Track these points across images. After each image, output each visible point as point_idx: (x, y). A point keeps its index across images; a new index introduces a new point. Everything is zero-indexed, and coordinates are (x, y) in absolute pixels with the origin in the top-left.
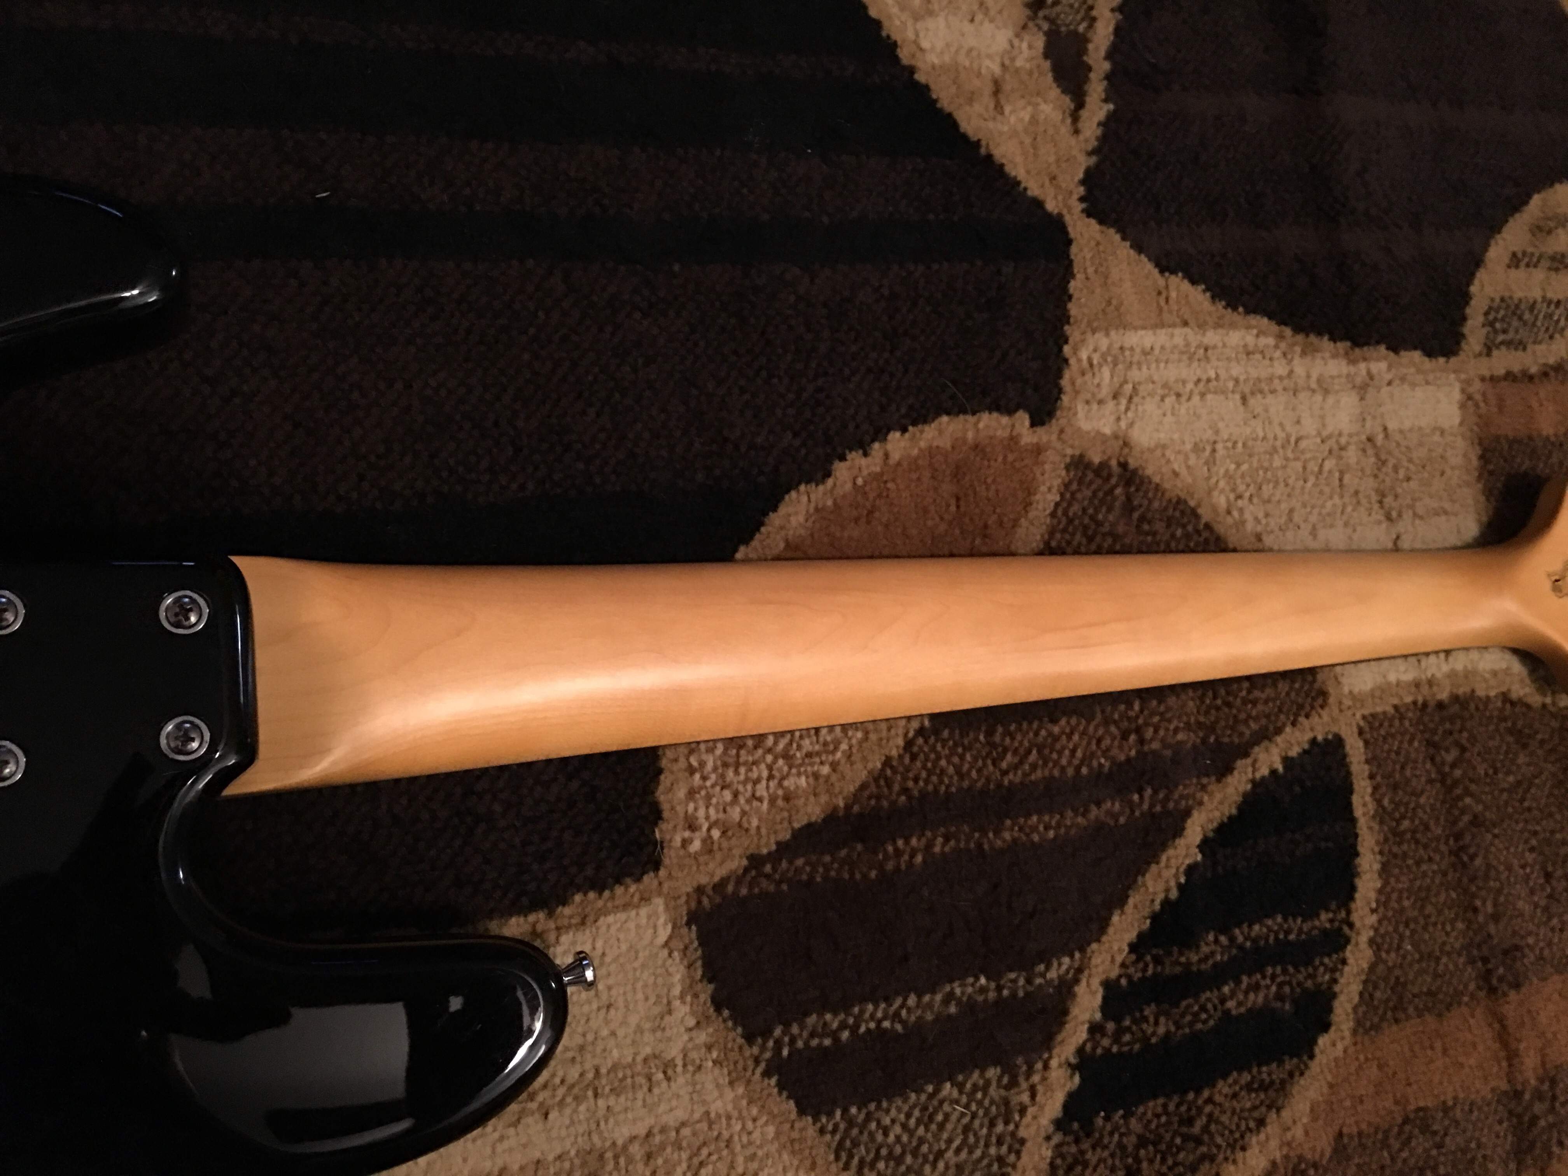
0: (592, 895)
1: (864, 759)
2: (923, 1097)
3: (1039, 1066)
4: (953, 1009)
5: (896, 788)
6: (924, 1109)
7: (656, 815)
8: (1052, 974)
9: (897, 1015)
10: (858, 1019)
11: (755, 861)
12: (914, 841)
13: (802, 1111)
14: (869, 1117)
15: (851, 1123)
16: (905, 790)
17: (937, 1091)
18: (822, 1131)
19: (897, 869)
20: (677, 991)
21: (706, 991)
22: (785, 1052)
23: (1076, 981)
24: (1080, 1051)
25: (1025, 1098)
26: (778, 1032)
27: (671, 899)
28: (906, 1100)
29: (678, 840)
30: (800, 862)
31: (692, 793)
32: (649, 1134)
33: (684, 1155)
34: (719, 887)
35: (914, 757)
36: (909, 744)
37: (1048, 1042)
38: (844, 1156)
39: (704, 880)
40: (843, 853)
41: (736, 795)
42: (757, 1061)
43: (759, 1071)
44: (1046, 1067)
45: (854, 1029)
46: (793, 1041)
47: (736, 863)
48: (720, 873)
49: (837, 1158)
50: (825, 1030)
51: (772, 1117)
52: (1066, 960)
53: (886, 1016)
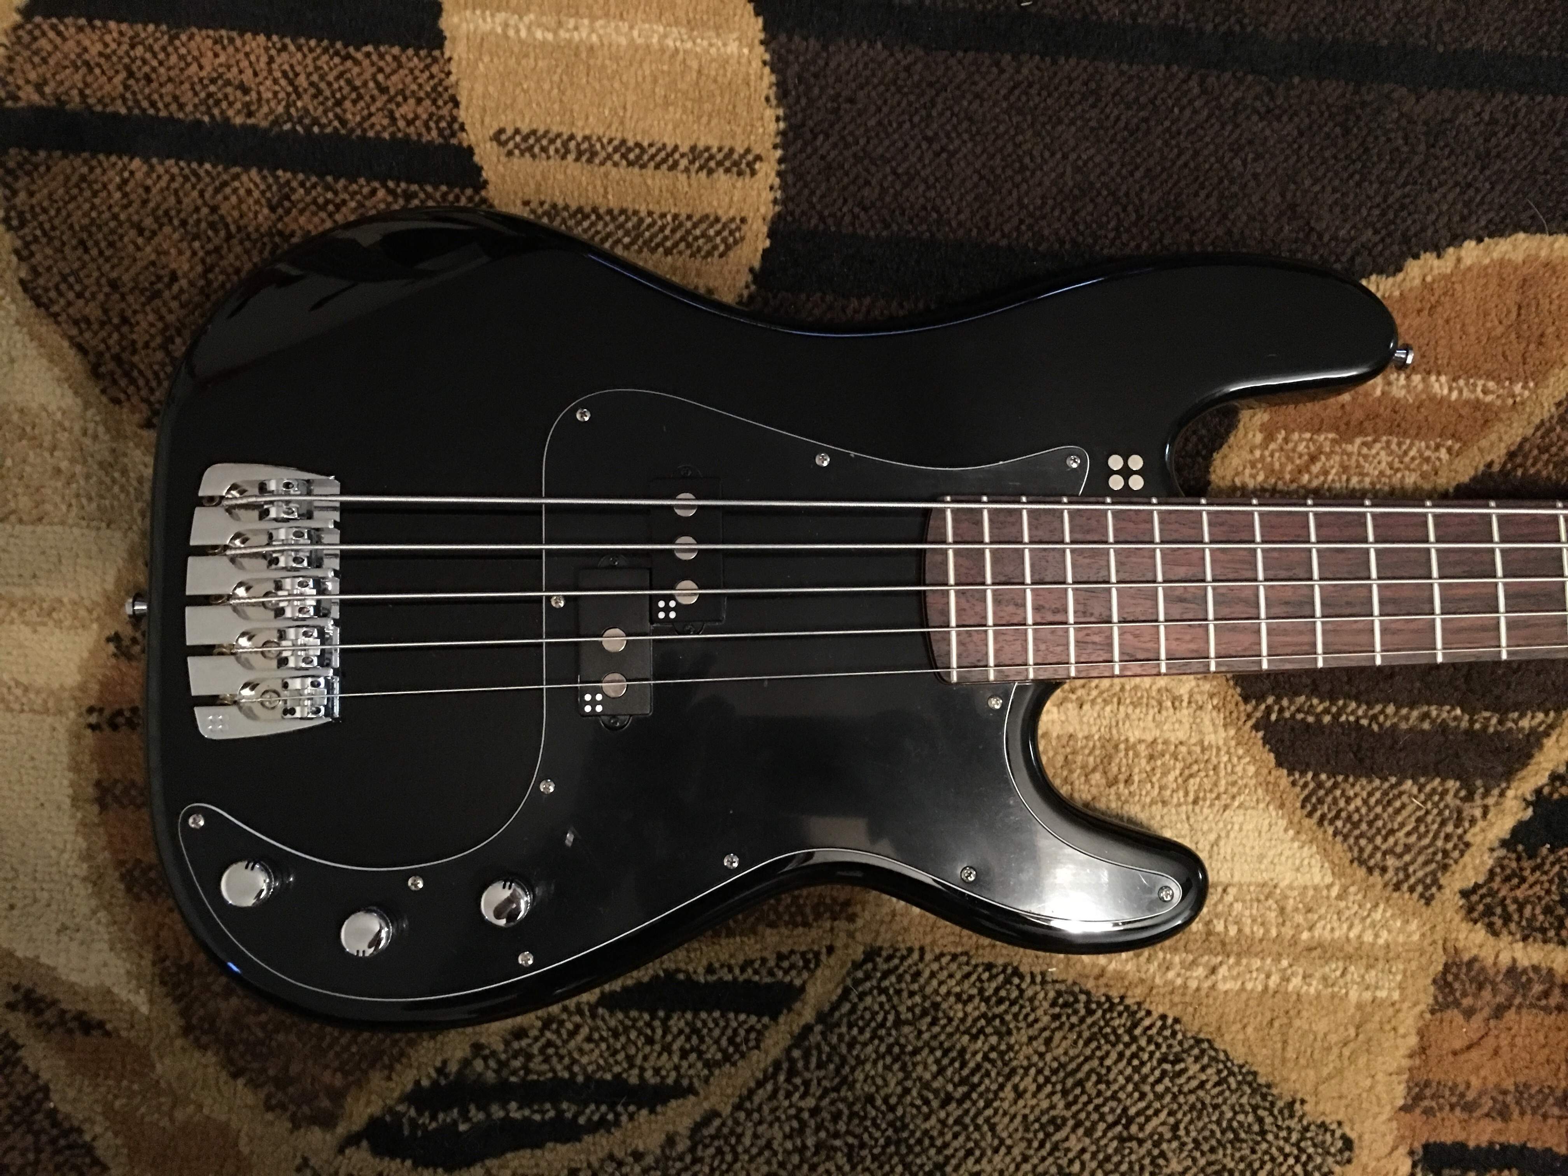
2: (1386, 785)
3: (1496, 792)
4: (1426, 726)
6: (1385, 793)
8: (1525, 723)
9: (1375, 718)
10: (1341, 710)
13: (1279, 764)
14: (1335, 786)
15: (1320, 785)
17: (1399, 783)
18: (1294, 784)
22: (1273, 717)
23: (1547, 734)
24: (1538, 792)
25: (1478, 813)
26: (1270, 700)
28: (1370, 782)
32: (1154, 741)
33: (1179, 765)
37: (1509, 775)
38: (1309, 807)
42: (1249, 716)
43: (1250, 723)
44: (1502, 794)
45: (1336, 717)
46: (1281, 710)
49: (1303, 807)
50: (1310, 710)
51: (1254, 761)
52: (1540, 716)
53: (1365, 716)
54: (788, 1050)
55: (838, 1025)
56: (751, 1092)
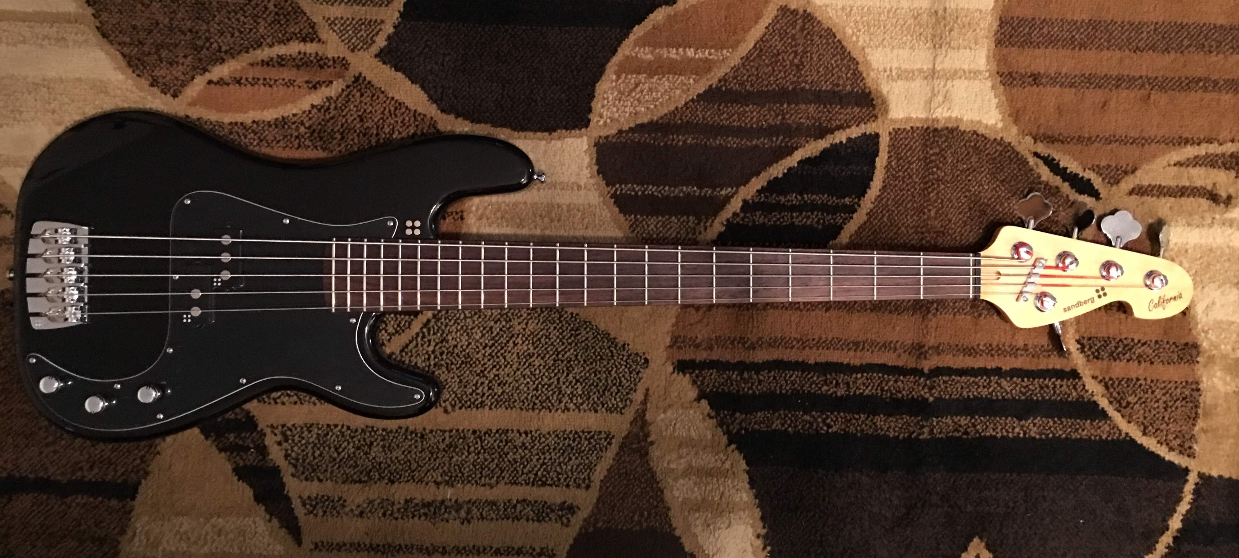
0: (564, 131)
1: (668, 106)
2: (664, 219)
3: (710, 221)
4: (681, 195)
5: (678, 117)
6: (664, 223)
7: (590, 110)
8: (723, 192)
9: (660, 192)
10: (646, 190)
11: (620, 132)
12: (680, 137)
13: (620, 212)
14: (644, 220)
15: (637, 220)
16: (681, 119)
17: (670, 218)
18: (626, 220)
19: (671, 145)
20: (586, 165)
21: (596, 168)
22: (618, 193)
23: (732, 197)
24: (728, 220)
25: (702, 229)
26: (617, 186)
27: (589, 137)
28: (658, 218)
29: (595, 120)
30: (636, 135)
31: (603, 106)
32: (570, 204)
33: (580, 214)
34: (607, 137)
35: (687, 108)
36: (686, 104)
37: (716, 214)
39: (602, 134)
40: (653, 135)
41: (618, 110)
42: (608, 192)
43: (609, 195)
44: (713, 221)
45: (643, 192)
46: (622, 190)
47: (614, 131)
48: (608, 133)
49: (630, 228)
50: (634, 190)
51: (610, 211)
52: (730, 189)
53: (656, 191)
54: (422, 329)
55: (441, 319)
56: (407, 346)
